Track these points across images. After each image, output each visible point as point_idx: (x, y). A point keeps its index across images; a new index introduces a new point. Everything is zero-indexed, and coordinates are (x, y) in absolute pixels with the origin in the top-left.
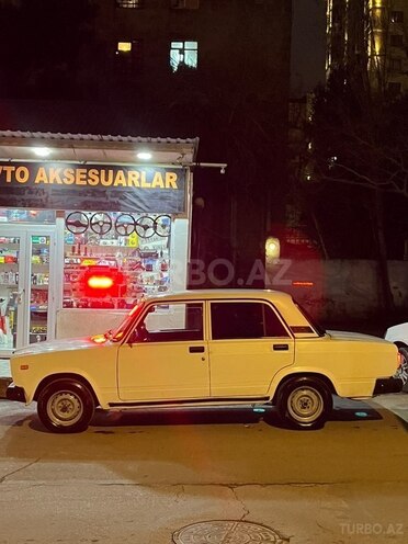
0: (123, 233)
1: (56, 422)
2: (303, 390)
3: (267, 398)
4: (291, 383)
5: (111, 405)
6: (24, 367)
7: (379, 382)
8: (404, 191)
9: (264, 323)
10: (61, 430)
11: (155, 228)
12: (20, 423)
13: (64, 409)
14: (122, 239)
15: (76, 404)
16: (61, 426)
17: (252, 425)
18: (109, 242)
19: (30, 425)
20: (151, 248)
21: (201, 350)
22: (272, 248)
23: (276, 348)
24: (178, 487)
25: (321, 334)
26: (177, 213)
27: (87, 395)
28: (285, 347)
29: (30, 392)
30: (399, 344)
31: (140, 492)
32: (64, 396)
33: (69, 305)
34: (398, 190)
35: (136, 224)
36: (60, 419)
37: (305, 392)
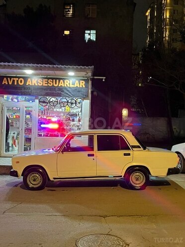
0: (63, 106)
1: (31, 186)
2: (136, 173)
3: (121, 176)
4: (131, 170)
5: (54, 178)
6: (18, 162)
7: (169, 170)
8: (179, 89)
9: (120, 144)
10: (33, 189)
11: (76, 104)
12: (16, 186)
13: (34, 180)
14: (63, 108)
15: (40, 178)
16: (33, 187)
17: (115, 187)
18: (58, 110)
19: (21, 186)
20: (75, 112)
21: (93, 155)
22: (125, 112)
23: (125, 155)
24: (81, 217)
25: (145, 149)
26: (85, 97)
27: (44, 174)
28: (129, 154)
29: (20, 173)
30: (178, 153)
31: (63, 219)
32: (34, 175)
33: (40, 135)
34: (176, 89)
35: (68, 102)
36: (33, 184)
37: (137, 174)
